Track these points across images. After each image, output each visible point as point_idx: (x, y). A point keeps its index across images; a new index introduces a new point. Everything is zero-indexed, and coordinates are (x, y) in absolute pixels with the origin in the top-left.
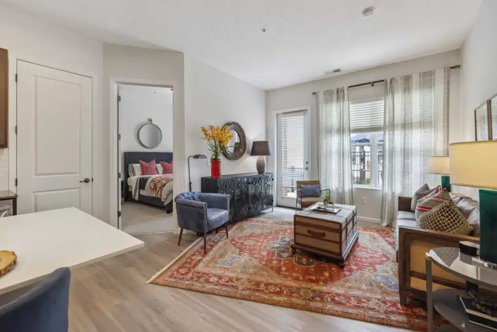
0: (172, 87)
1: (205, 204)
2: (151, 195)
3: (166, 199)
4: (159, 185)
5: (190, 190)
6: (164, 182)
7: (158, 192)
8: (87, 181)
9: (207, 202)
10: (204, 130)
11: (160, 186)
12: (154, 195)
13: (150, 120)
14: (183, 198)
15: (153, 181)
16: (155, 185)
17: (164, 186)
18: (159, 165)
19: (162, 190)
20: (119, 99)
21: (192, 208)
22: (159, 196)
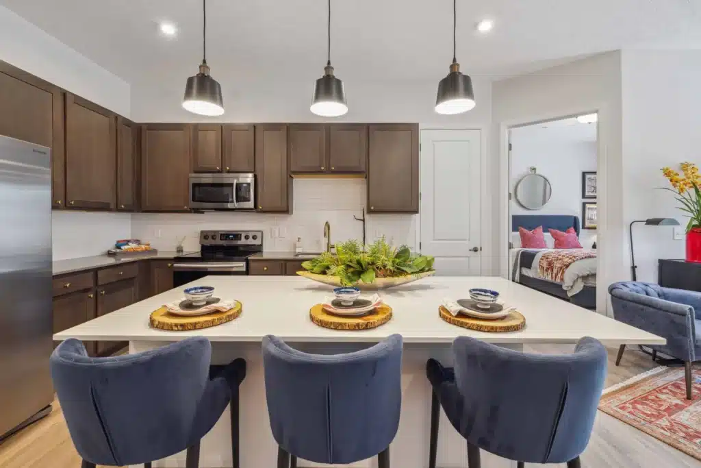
0: (597, 111)
1: (690, 309)
2: (542, 278)
3: (572, 287)
4: (557, 265)
5: (634, 279)
6: (566, 260)
7: (556, 275)
8: (475, 250)
9: (691, 305)
10: (667, 173)
11: (559, 265)
12: (549, 278)
13: (534, 169)
14: (625, 290)
15: (545, 257)
16: (550, 264)
17: (567, 266)
18: (549, 234)
19: (563, 272)
20: (510, 147)
21: (651, 309)
22: (558, 281)
